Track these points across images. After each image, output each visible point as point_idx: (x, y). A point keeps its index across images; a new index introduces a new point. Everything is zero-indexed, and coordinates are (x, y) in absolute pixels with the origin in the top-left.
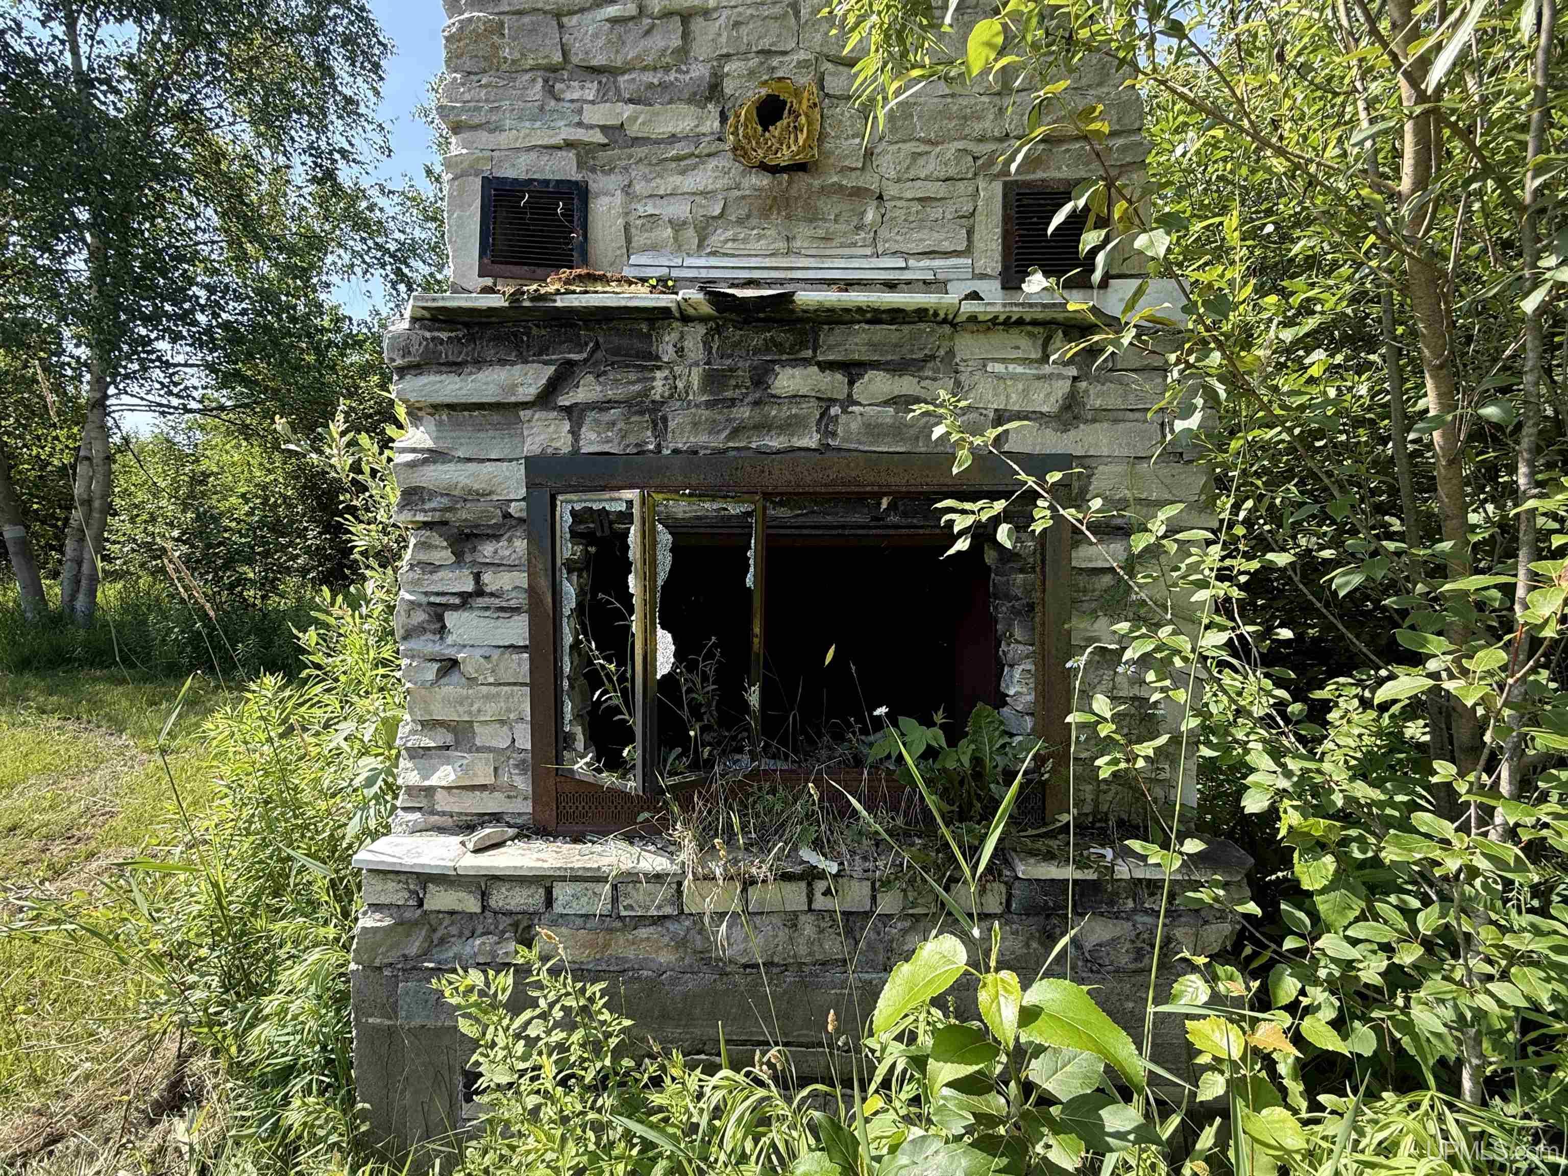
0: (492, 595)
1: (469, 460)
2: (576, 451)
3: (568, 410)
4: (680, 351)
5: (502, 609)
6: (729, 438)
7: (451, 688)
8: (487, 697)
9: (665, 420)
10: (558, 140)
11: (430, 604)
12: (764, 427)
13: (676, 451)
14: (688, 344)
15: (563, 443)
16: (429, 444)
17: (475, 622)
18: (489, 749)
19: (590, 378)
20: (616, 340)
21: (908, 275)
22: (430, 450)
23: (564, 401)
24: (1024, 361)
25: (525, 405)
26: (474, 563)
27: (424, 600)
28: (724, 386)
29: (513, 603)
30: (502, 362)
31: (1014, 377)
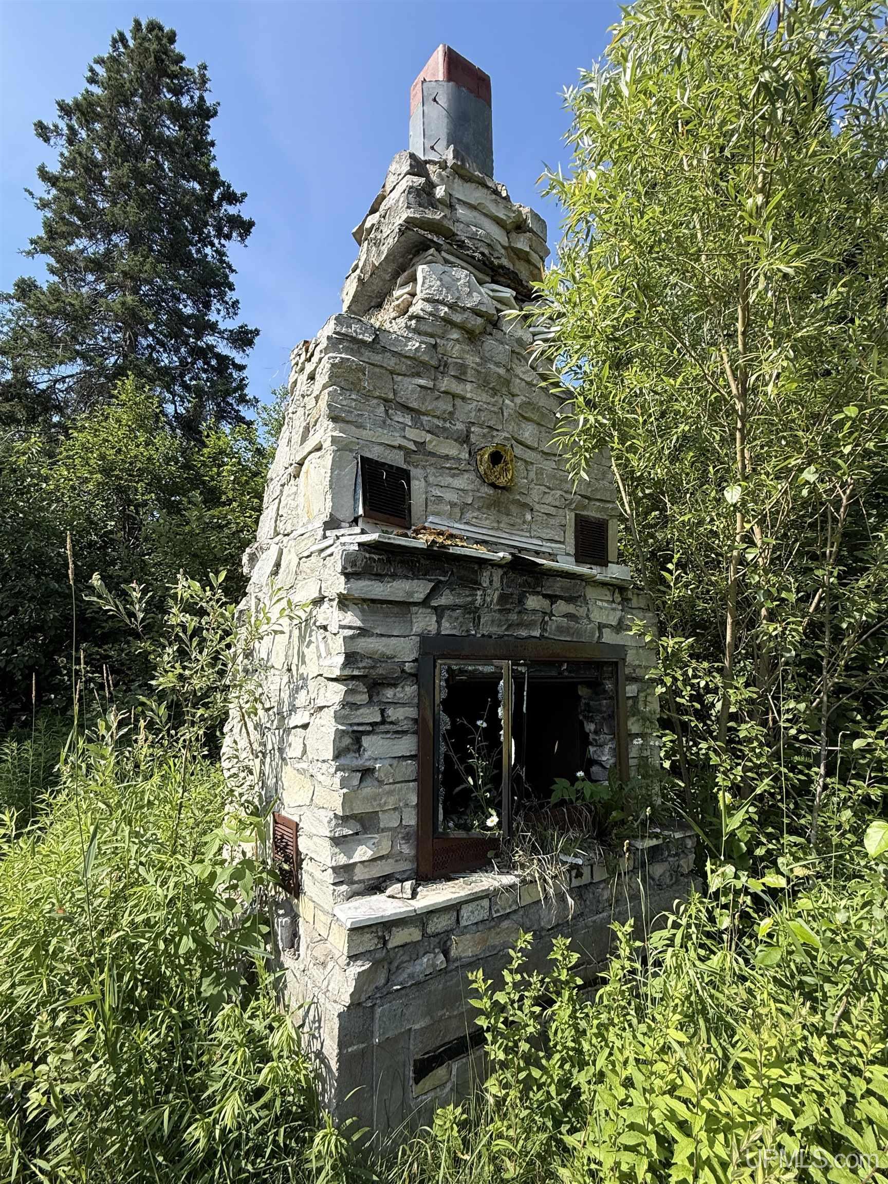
0: (392, 723)
1: (382, 635)
2: (438, 633)
3: (435, 608)
4: (491, 582)
5: (397, 732)
6: (506, 630)
7: (369, 790)
8: (390, 793)
9: (479, 617)
10: (396, 444)
11: (354, 732)
12: (520, 624)
13: (483, 635)
14: (495, 579)
15: (433, 628)
16: (359, 623)
17: (381, 742)
18: (389, 829)
19: (448, 591)
20: (463, 572)
21: (543, 549)
22: (359, 628)
23: (434, 603)
24: (607, 601)
25: (415, 604)
26: (380, 702)
27: (350, 729)
28: (506, 603)
29: (405, 728)
30: (407, 578)
31: (606, 608)
